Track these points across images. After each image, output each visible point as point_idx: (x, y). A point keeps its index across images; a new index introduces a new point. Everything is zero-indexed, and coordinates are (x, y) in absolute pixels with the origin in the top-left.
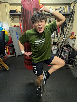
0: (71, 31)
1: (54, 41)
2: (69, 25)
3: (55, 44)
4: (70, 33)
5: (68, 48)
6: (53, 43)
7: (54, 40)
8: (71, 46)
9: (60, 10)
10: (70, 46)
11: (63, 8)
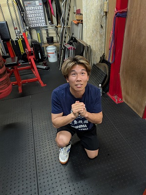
0: (75, 7)
1: (48, 35)
3: (50, 41)
4: (75, 13)
5: (73, 45)
6: (45, 40)
7: (47, 32)
8: (78, 39)
10: (75, 40)
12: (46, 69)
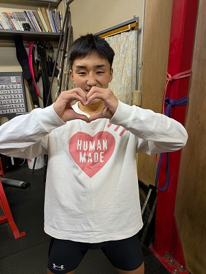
2: (65, 72)
9: (24, 22)
11: (36, 15)
12: (22, 187)
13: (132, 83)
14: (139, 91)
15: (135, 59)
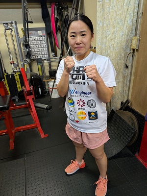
7: (50, 65)
12: (47, 109)
13: (132, 31)
14: (137, 37)
15: (136, 10)
